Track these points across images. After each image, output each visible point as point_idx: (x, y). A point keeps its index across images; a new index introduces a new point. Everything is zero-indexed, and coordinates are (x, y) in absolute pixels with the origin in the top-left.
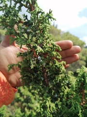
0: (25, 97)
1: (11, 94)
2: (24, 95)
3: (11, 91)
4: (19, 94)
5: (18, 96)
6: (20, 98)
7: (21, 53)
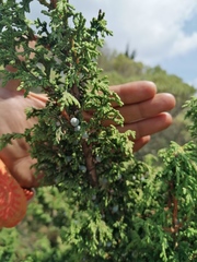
0: (55, 213)
1: (18, 203)
2: (52, 210)
3: (19, 196)
4: (41, 206)
5: (39, 211)
6: (44, 216)
7: (35, 110)
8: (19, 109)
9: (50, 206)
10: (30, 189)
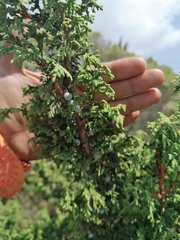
0: (54, 186)
1: (16, 174)
2: (51, 183)
3: (17, 167)
4: (41, 180)
5: (40, 184)
6: (44, 188)
7: (31, 88)
8: (16, 86)
9: (50, 179)
10: (27, 162)
